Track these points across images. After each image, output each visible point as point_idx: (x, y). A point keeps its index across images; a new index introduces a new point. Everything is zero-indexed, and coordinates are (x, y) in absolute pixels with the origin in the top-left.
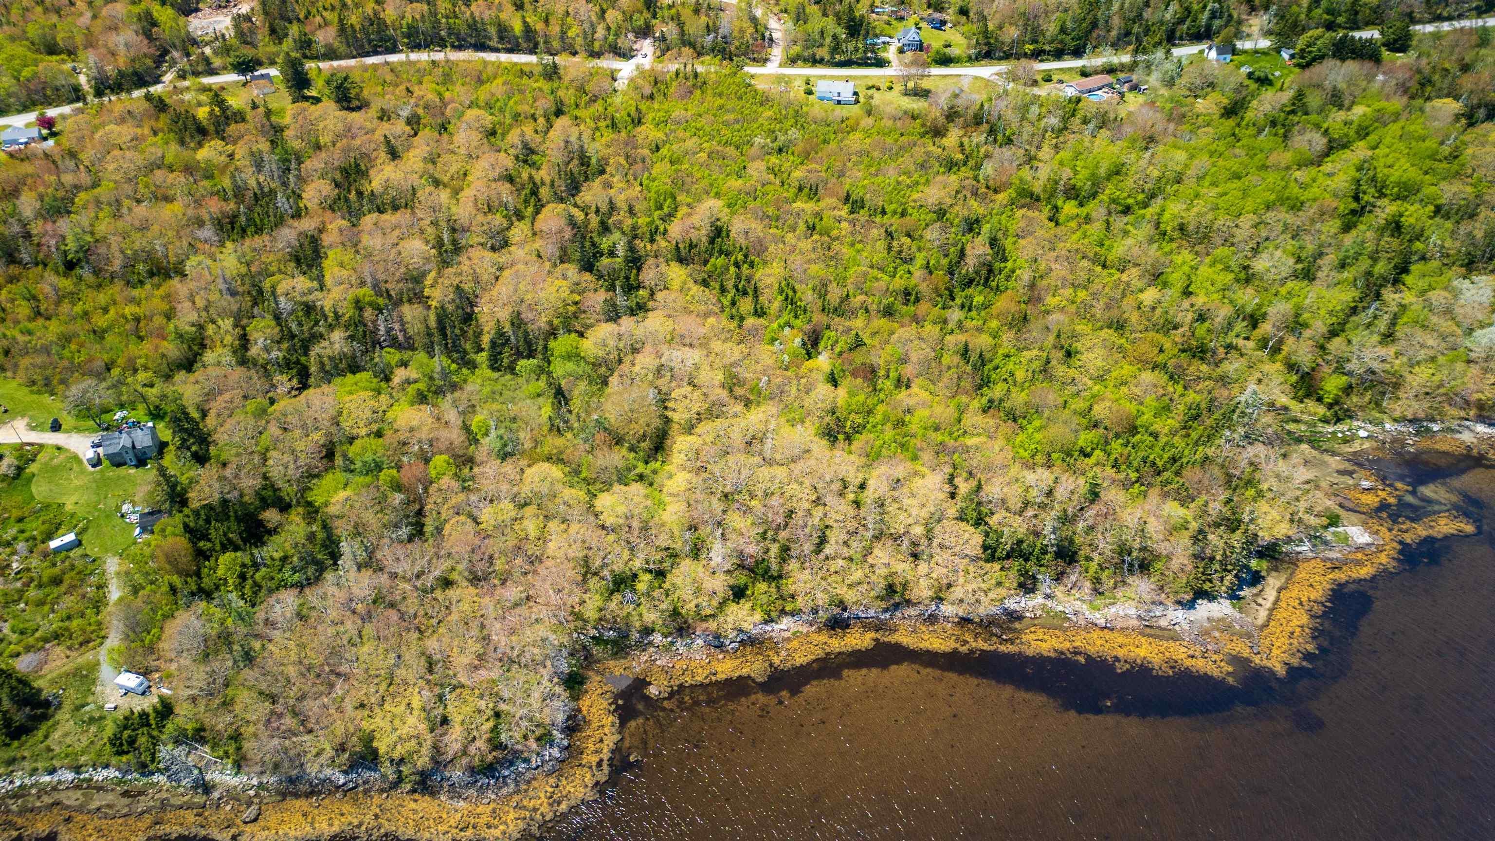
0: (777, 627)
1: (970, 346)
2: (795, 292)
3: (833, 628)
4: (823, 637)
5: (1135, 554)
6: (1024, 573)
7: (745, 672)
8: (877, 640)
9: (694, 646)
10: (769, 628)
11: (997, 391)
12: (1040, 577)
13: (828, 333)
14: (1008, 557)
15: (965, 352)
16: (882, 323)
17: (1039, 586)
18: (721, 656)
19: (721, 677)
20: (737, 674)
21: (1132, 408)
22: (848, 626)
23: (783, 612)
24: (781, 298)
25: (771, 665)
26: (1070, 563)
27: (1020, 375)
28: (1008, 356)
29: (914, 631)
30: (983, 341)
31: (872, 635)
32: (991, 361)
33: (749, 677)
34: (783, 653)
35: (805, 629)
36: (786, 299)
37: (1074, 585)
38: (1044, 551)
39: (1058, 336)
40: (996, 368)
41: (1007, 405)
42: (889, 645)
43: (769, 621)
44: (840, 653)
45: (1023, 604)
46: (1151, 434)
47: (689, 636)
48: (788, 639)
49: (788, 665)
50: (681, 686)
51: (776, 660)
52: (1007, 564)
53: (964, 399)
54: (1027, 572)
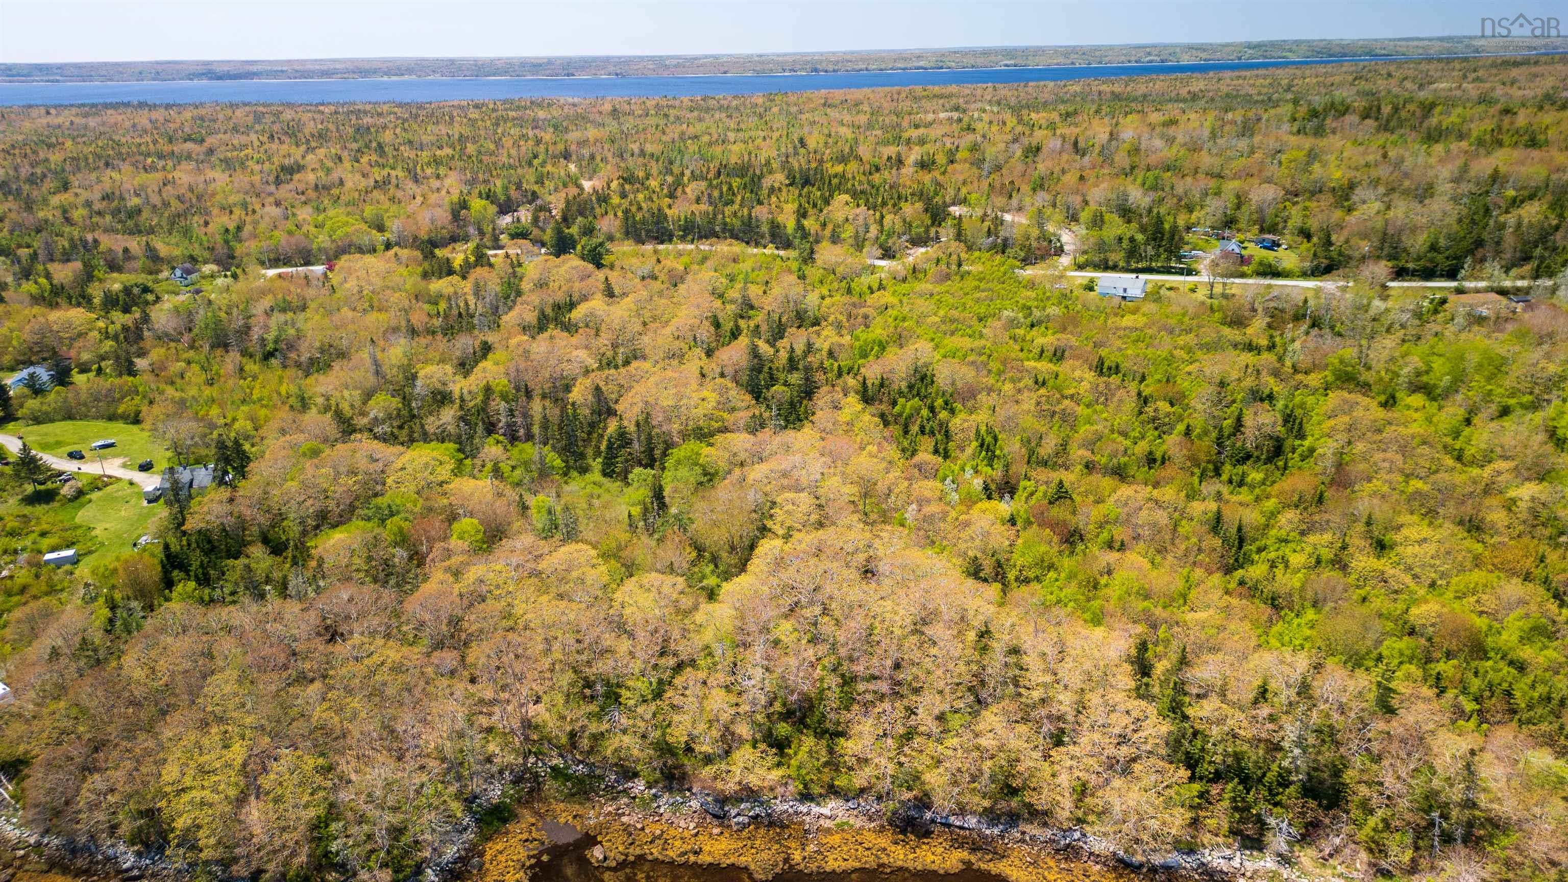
0: (816, 810)
1: (1225, 519)
2: (996, 439)
3: (903, 832)
4: (883, 841)
5: (1455, 813)
6: (1241, 808)
7: (743, 861)
8: (968, 863)
9: (684, 810)
10: (803, 809)
11: (1256, 571)
12: (1272, 821)
13: (1023, 483)
14: (1217, 777)
15: (1216, 523)
16: (1107, 482)
17: (1269, 837)
18: (716, 831)
19: (705, 859)
20: (732, 860)
21: (1481, 623)
22: (928, 834)
23: (833, 791)
24: (975, 444)
25: (786, 860)
26: (1328, 808)
27: (1296, 560)
28: (1286, 541)
29: (1034, 863)
30: (1252, 517)
31: (964, 855)
32: (1254, 540)
33: (746, 868)
34: (811, 848)
35: (858, 823)
36: (982, 445)
37: (1337, 851)
38: (1285, 784)
39: (1368, 524)
40: (1260, 550)
41: (1268, 589)
43: (806, 796)
44: (901, 869)
45: (1236, 863)
46: (1511, 663)
47: (681, 791)
48: (828, 831)
49: (813, 867)
50: (641, 858)
51: (797, 856)
52: (1215, 790)
53: (1199, 573)
54: (1248, 809)
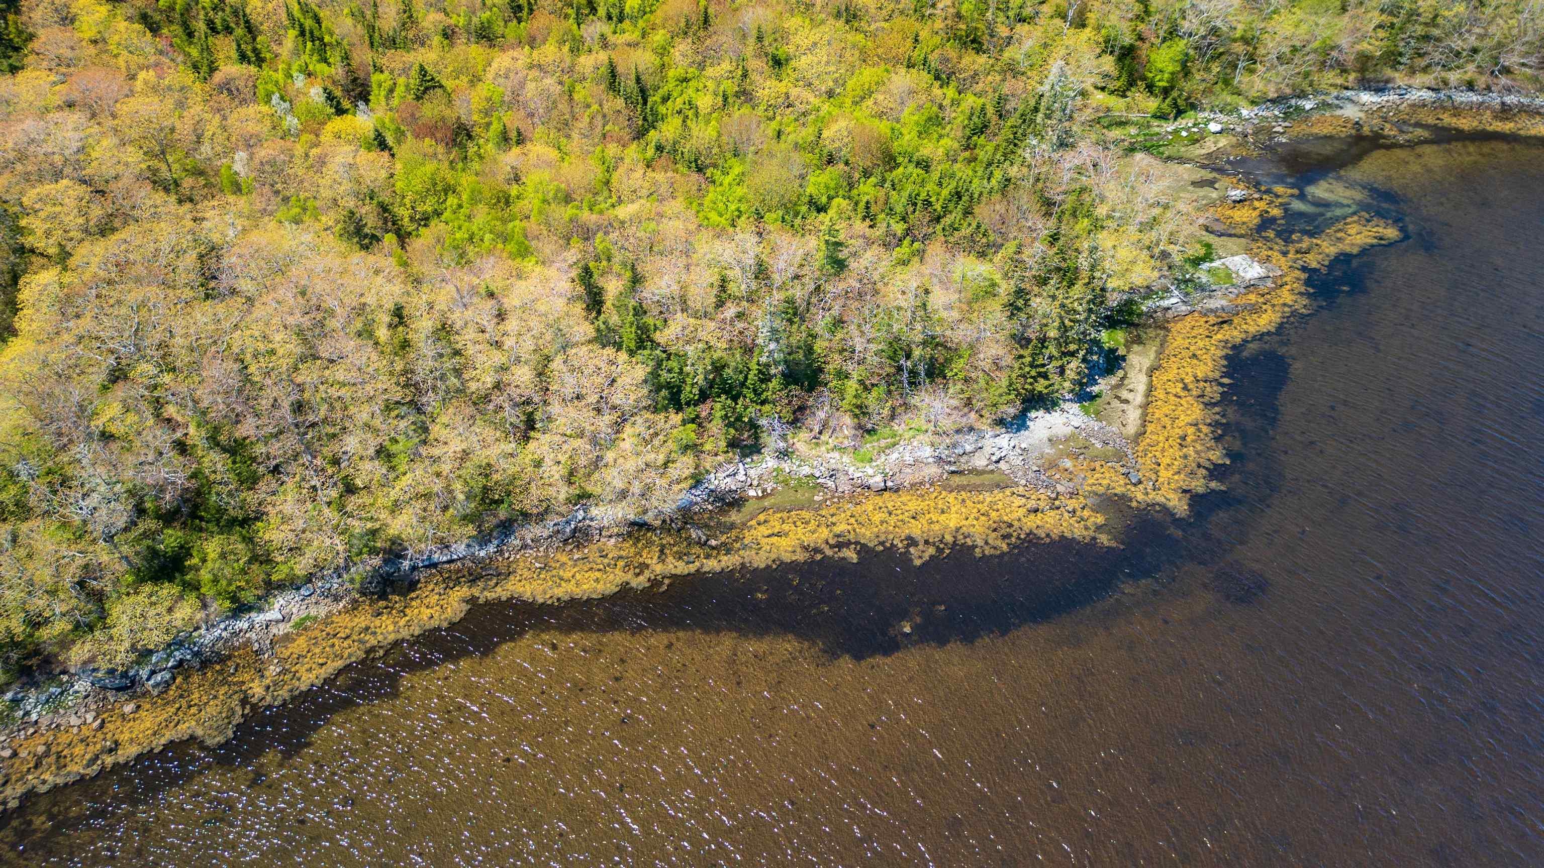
0: (259, 618)
1: (620, 69)
2: (318, 21)
3: (383, 596)
4: (362, 620)
5: (917, 352)
6: (733, 421)
7: (184, 729)
8: (472, 600)
9: (70, 701)
10: (243, 624)
11: (669, 130)
12: (763, 422)
13: (375, 78)
14: (704, 396)
15: (613, 77)
16: (476, 51)
17: (765, 438)
18: (129, 708)
19: (128, 752)
20: (168, 735)
21: (883, 127)
22: (413, 586)
23: (272, 587)
24: (292, 33)
25: (244, 702)
26: (811, 389)
27: (705, 102)
28: (686, 80)
29: (546, 567)
30: (645, 59)
31: (464, 591)
32: (657, 88)
33: (192, 738)
34: (273, 670)
35: (322, 611)
36: (302, 33)
37: (825, 426)
38: (765, 378)
39: (760, 39)
40: (665, 100)
41: (687, 148)
42: (498, 603)
43: (240, 609)
44: (396, 644)
45: (741, 477)
46: (918, 164)
47: (52, 678)
48: (287, 638)
49: (284, 693)
50: (29, 797)
51: (257, 689)
52: (703, 410)
53: (612, 149)
54: (739, 419)
